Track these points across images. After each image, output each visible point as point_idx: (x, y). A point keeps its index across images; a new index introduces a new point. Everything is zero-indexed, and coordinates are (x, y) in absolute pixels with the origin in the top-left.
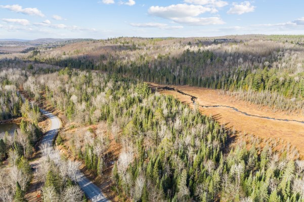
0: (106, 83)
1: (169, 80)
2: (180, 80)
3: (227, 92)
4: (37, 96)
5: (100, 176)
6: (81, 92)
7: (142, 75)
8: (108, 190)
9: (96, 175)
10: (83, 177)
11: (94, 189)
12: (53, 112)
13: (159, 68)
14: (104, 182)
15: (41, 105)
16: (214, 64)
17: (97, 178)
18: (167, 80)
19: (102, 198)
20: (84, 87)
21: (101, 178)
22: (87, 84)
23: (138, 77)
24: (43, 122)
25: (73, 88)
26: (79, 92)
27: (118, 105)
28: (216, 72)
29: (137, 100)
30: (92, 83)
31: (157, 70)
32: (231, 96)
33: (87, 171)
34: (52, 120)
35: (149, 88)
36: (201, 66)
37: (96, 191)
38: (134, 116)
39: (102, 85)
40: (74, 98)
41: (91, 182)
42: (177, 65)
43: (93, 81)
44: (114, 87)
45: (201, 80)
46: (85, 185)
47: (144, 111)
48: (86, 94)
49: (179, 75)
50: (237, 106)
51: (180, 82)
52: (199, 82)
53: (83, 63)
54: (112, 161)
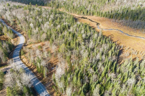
0: (50, 15)
1: (85, 13)
2: (90, 13)
3: (116, 21)
4: (12, 23)
5: (46, 77)
6: (36, 21)
7: (70, 9)
8: (50, 88)
9: (43, 77)
10: (36, 78)
11: (42, 87)
12: (21, 32)
13: (79, 6)
14: (48, 82)
15: (15, 28)
16: (110, 4)
17: (43, 79)
18: (83, 13)
19: (47, 94)
20: (38, 17)
21: (46, 79)
22: (39, 16)
23: (67, 11)
24: (16, 39)
25: (31, 18)
26: (35, 21)
27: (56, 31)
28: (111, 9)
29: (67, 27)
30: (42, 15)
31: (78, 7)
32: (119, 23)
33: (38, 73)
34: (20, 37)
35: (74, 19)
36: (102, 5)
37: (43, 89)
38: (66, 39)
39: (48, 17)
40: (31, 25)
41: (40, 82)
42: (89, 4)
43: (43, 14)
44: (54, 18)
45: (102, 13)
46: (37, 84)
47: (71, 35)
48: (39, 22)
49: (90, 10)
50: (122, 29)
51: (90, 14)
52: (101, 14)
53: (38, 2)
54: (53, 67)
